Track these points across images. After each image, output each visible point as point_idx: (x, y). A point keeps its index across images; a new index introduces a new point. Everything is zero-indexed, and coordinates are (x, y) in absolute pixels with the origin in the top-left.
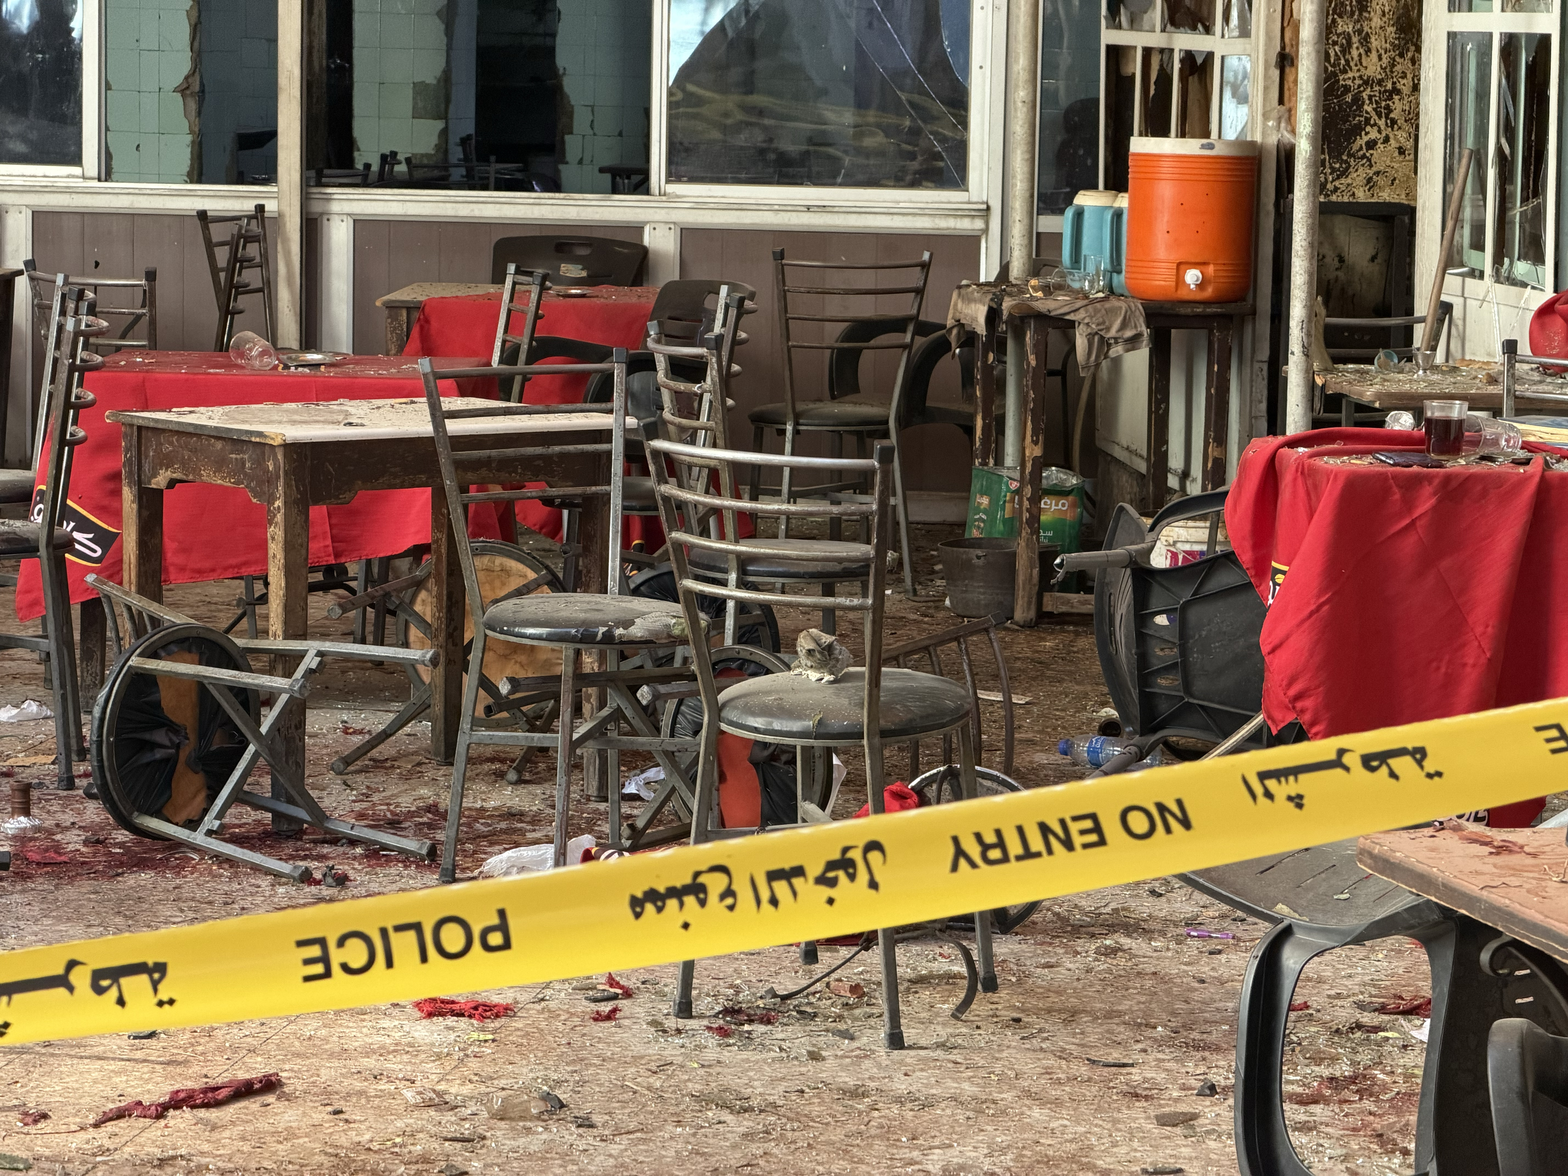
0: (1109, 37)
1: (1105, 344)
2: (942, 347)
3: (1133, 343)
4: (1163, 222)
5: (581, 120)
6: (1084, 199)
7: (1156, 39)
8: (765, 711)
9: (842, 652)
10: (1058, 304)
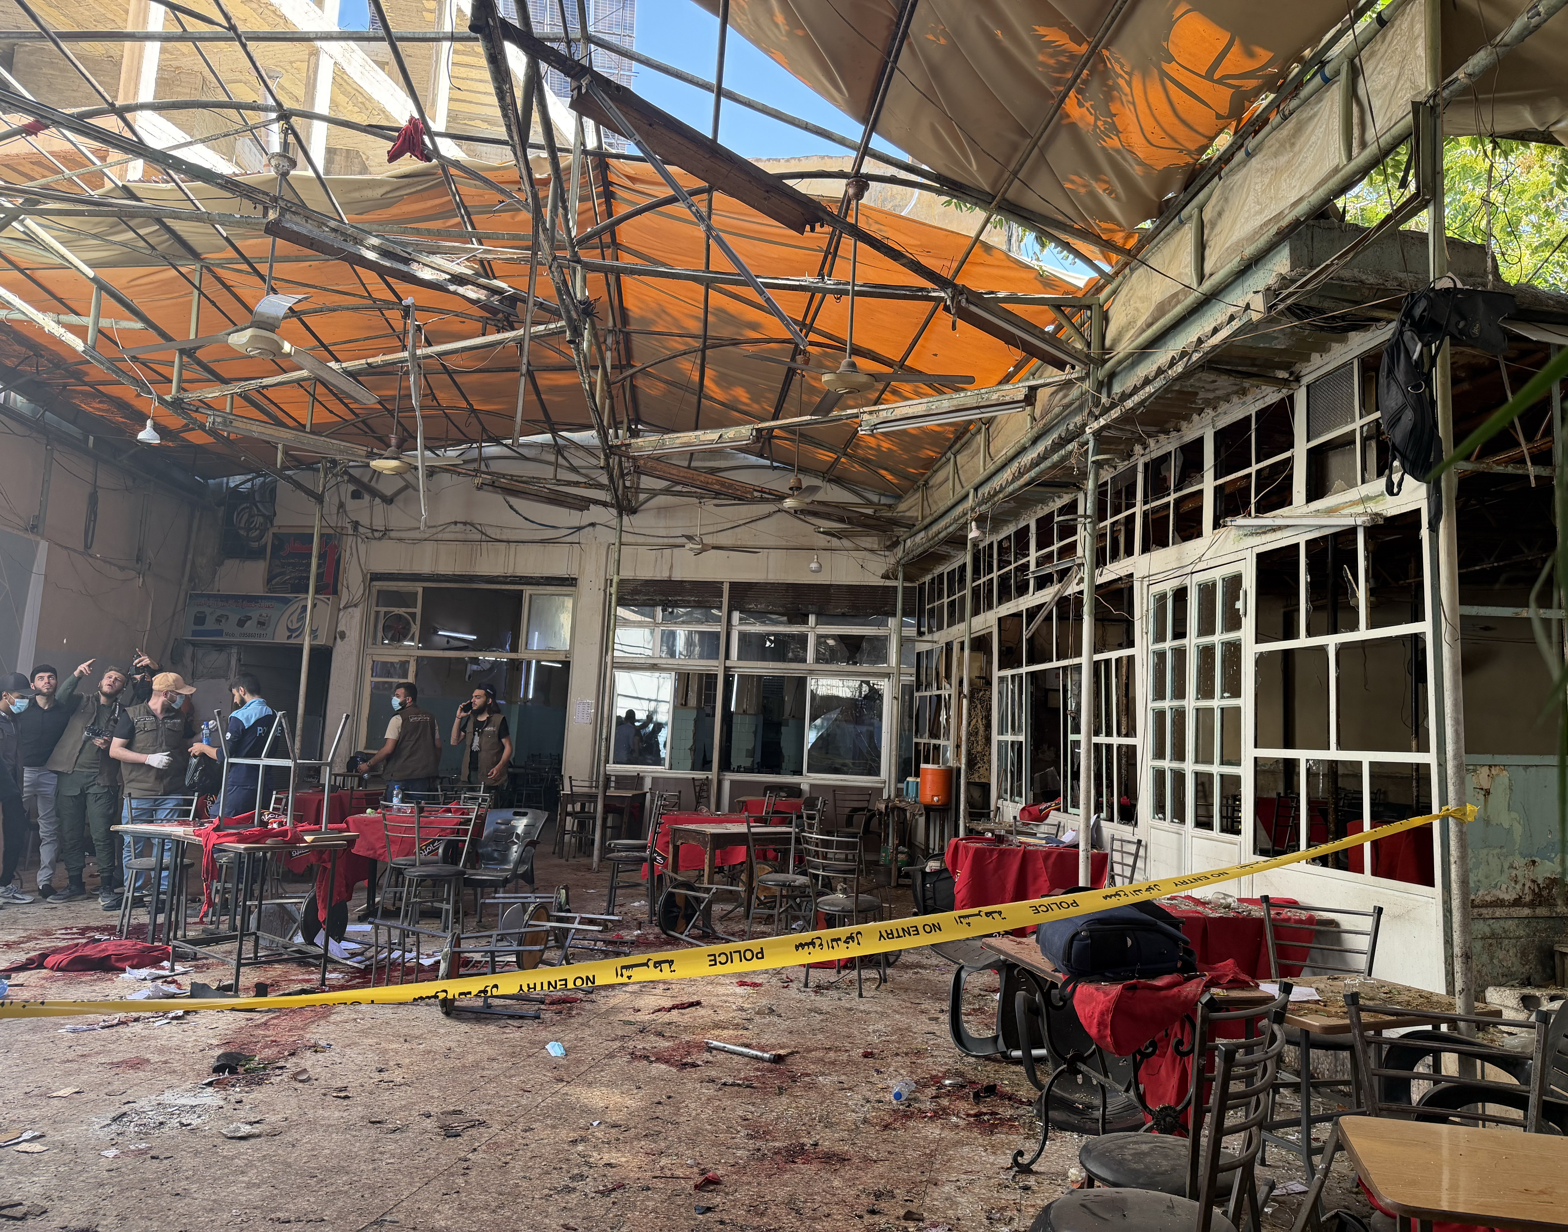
0: (915, 740)
1: (914, 815)
2: (874, 815)
3: (921, 815)
4: (928, 785)
5: (786, 759)
6: (909, 779)
7: (926, 741)
8: (829, 905)
9: (849, 890)
10: (902, 805)
